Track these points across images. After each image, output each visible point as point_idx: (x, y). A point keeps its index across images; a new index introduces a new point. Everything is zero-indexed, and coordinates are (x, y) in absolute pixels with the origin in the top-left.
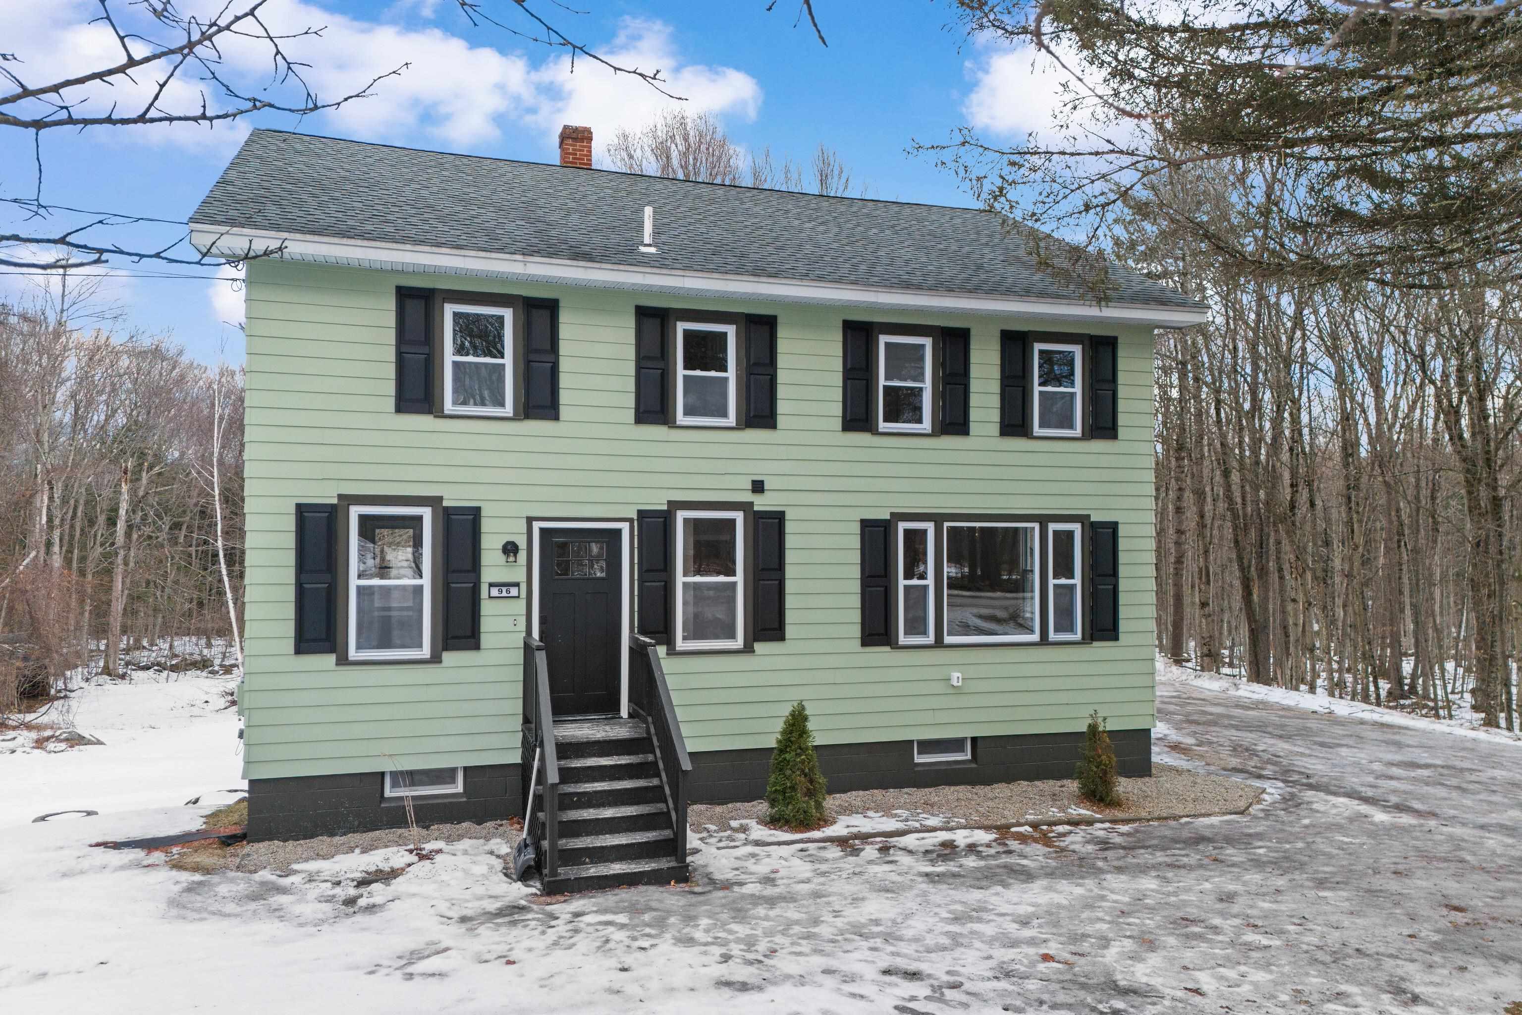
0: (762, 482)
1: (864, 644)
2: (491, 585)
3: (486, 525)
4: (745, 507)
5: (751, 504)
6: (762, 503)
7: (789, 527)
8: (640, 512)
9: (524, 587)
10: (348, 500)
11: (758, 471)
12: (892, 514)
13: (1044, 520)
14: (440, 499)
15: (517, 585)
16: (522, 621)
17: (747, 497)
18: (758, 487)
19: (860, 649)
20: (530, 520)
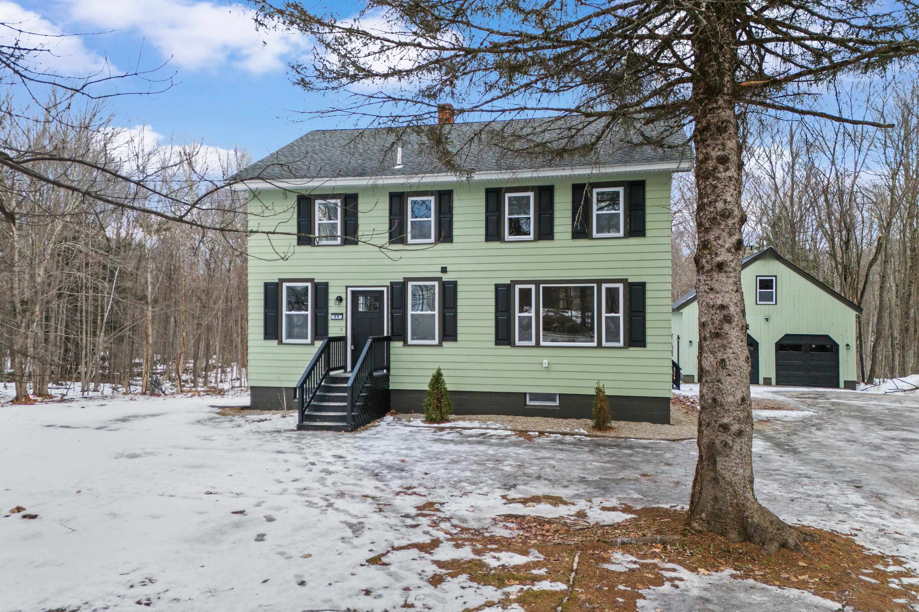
0: (446, 268)
1: (496, 344)
2: (332, 314)
3: (331, 290)
4: (439, 279)
5: (441, 278)
6: (446, 277)
7: (459, 288)
8: (391, 283)
9: (344, 315)
10: (282, 281)
11: (444, 262)
12: (511, 281)
13: (599, 282)
14: (313, 279)
15: (342, 314)
16: (344, 329)
17: (440, 275)
18: (444, 270)
19: (494, 346)
20: (347, 287)
